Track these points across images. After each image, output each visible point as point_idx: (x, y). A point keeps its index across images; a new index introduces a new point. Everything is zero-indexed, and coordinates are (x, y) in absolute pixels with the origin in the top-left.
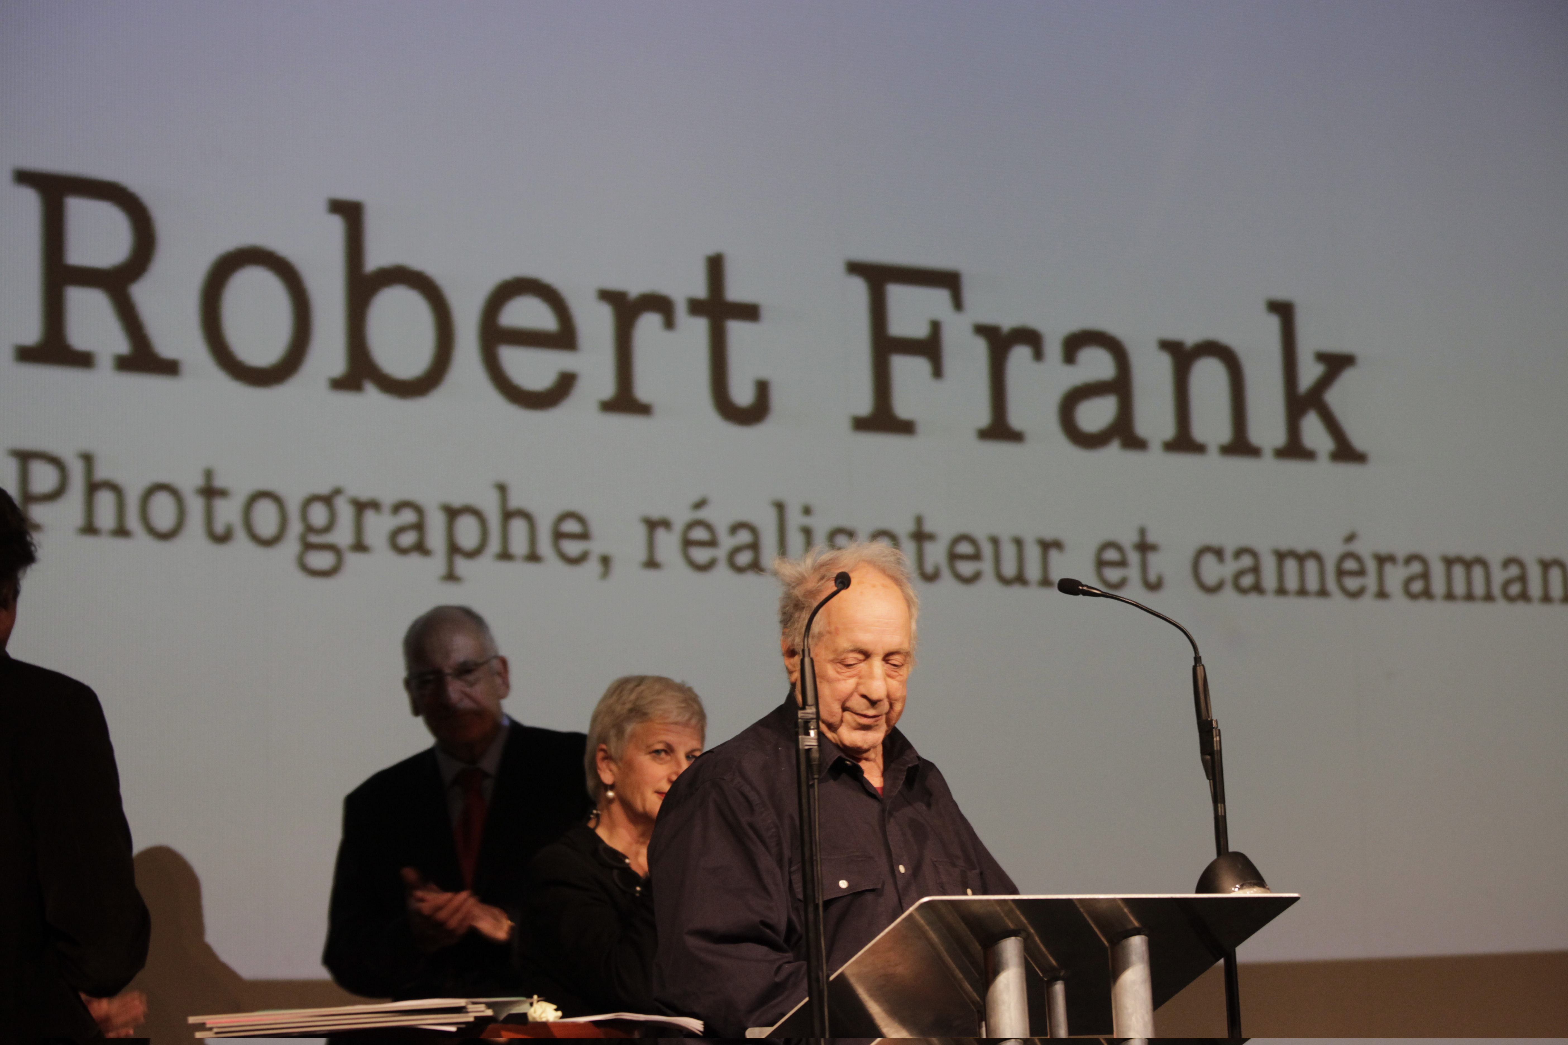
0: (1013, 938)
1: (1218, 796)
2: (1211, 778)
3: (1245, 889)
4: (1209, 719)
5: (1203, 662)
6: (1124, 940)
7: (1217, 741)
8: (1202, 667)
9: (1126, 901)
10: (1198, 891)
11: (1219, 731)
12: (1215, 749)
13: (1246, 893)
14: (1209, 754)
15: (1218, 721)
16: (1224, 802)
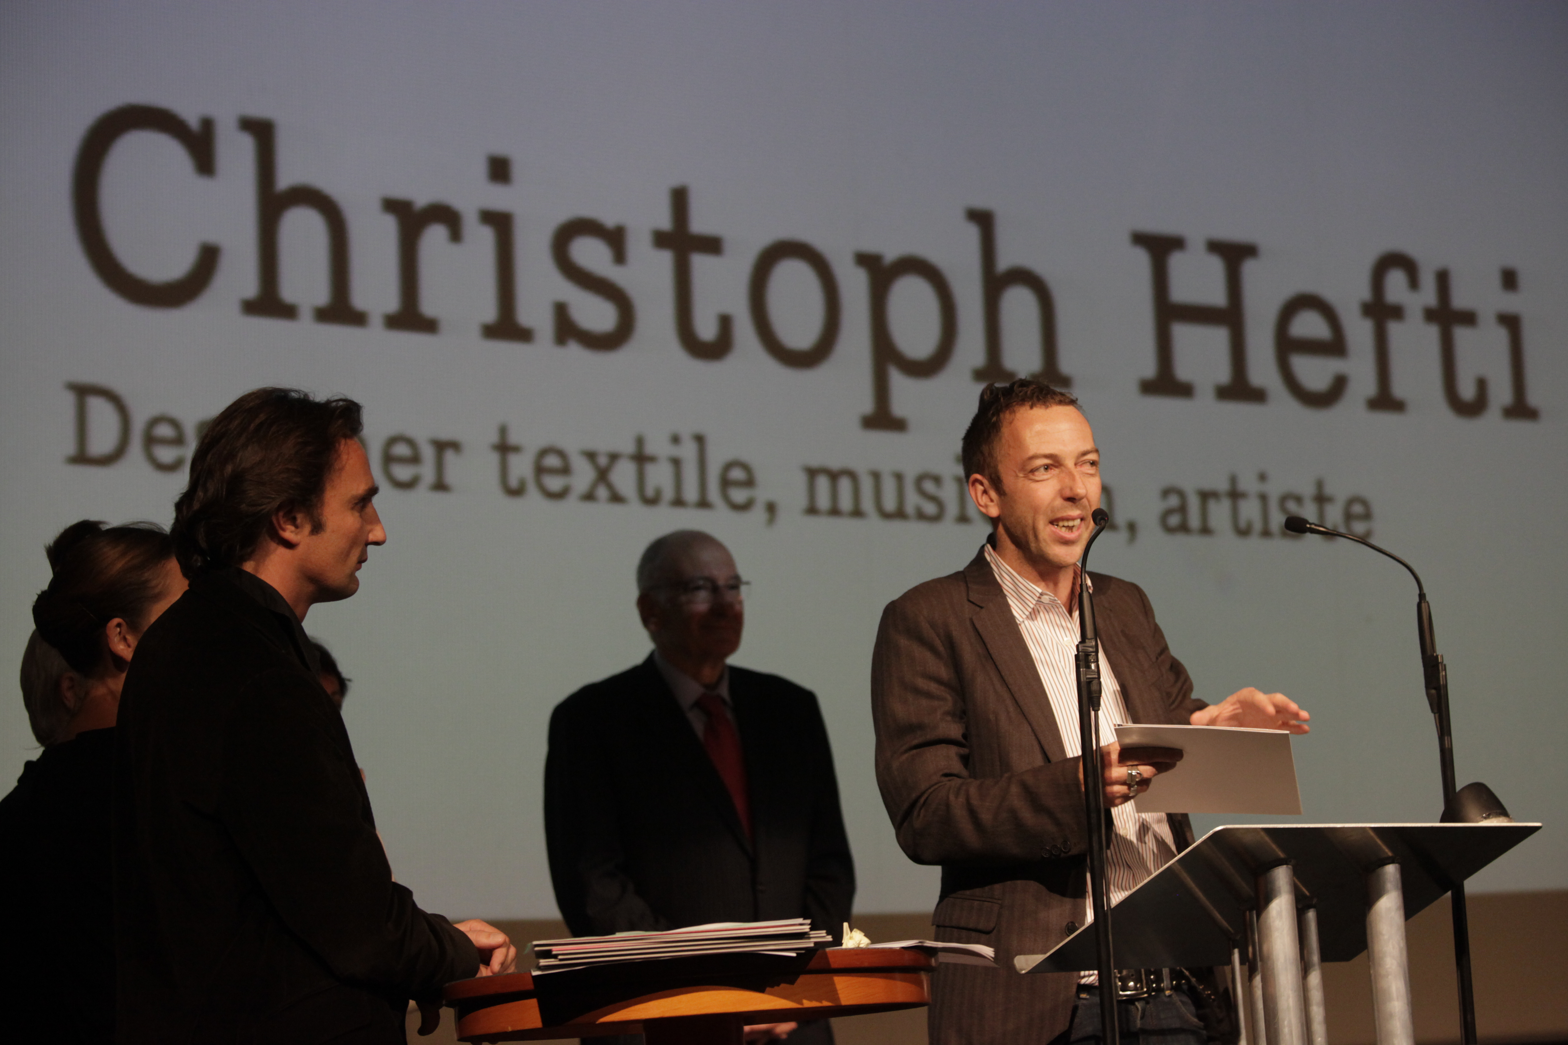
0: (1285, 866)
1: (1444, 729)
2: (1436, 711)
3: (1492, 818)
4: (1435, 654)
5: (1428, 598)
6: (1379, 869)
7: (1443, 675)
8: (1426, 604)
9: (1374, 829)
10: (1442, 820)
11: (1445, 665)
12: (1442, 683)
13: (1493, 822)
14: (1435, 689)
15: (1444, 656)
16: (1450, 734)
